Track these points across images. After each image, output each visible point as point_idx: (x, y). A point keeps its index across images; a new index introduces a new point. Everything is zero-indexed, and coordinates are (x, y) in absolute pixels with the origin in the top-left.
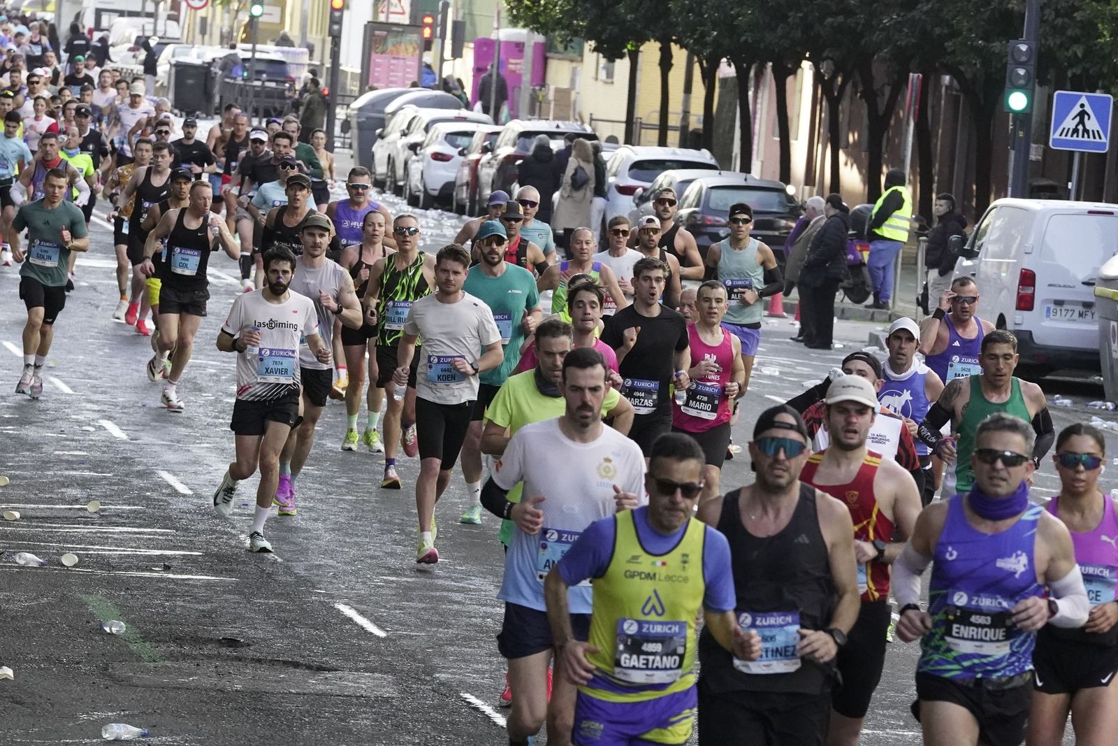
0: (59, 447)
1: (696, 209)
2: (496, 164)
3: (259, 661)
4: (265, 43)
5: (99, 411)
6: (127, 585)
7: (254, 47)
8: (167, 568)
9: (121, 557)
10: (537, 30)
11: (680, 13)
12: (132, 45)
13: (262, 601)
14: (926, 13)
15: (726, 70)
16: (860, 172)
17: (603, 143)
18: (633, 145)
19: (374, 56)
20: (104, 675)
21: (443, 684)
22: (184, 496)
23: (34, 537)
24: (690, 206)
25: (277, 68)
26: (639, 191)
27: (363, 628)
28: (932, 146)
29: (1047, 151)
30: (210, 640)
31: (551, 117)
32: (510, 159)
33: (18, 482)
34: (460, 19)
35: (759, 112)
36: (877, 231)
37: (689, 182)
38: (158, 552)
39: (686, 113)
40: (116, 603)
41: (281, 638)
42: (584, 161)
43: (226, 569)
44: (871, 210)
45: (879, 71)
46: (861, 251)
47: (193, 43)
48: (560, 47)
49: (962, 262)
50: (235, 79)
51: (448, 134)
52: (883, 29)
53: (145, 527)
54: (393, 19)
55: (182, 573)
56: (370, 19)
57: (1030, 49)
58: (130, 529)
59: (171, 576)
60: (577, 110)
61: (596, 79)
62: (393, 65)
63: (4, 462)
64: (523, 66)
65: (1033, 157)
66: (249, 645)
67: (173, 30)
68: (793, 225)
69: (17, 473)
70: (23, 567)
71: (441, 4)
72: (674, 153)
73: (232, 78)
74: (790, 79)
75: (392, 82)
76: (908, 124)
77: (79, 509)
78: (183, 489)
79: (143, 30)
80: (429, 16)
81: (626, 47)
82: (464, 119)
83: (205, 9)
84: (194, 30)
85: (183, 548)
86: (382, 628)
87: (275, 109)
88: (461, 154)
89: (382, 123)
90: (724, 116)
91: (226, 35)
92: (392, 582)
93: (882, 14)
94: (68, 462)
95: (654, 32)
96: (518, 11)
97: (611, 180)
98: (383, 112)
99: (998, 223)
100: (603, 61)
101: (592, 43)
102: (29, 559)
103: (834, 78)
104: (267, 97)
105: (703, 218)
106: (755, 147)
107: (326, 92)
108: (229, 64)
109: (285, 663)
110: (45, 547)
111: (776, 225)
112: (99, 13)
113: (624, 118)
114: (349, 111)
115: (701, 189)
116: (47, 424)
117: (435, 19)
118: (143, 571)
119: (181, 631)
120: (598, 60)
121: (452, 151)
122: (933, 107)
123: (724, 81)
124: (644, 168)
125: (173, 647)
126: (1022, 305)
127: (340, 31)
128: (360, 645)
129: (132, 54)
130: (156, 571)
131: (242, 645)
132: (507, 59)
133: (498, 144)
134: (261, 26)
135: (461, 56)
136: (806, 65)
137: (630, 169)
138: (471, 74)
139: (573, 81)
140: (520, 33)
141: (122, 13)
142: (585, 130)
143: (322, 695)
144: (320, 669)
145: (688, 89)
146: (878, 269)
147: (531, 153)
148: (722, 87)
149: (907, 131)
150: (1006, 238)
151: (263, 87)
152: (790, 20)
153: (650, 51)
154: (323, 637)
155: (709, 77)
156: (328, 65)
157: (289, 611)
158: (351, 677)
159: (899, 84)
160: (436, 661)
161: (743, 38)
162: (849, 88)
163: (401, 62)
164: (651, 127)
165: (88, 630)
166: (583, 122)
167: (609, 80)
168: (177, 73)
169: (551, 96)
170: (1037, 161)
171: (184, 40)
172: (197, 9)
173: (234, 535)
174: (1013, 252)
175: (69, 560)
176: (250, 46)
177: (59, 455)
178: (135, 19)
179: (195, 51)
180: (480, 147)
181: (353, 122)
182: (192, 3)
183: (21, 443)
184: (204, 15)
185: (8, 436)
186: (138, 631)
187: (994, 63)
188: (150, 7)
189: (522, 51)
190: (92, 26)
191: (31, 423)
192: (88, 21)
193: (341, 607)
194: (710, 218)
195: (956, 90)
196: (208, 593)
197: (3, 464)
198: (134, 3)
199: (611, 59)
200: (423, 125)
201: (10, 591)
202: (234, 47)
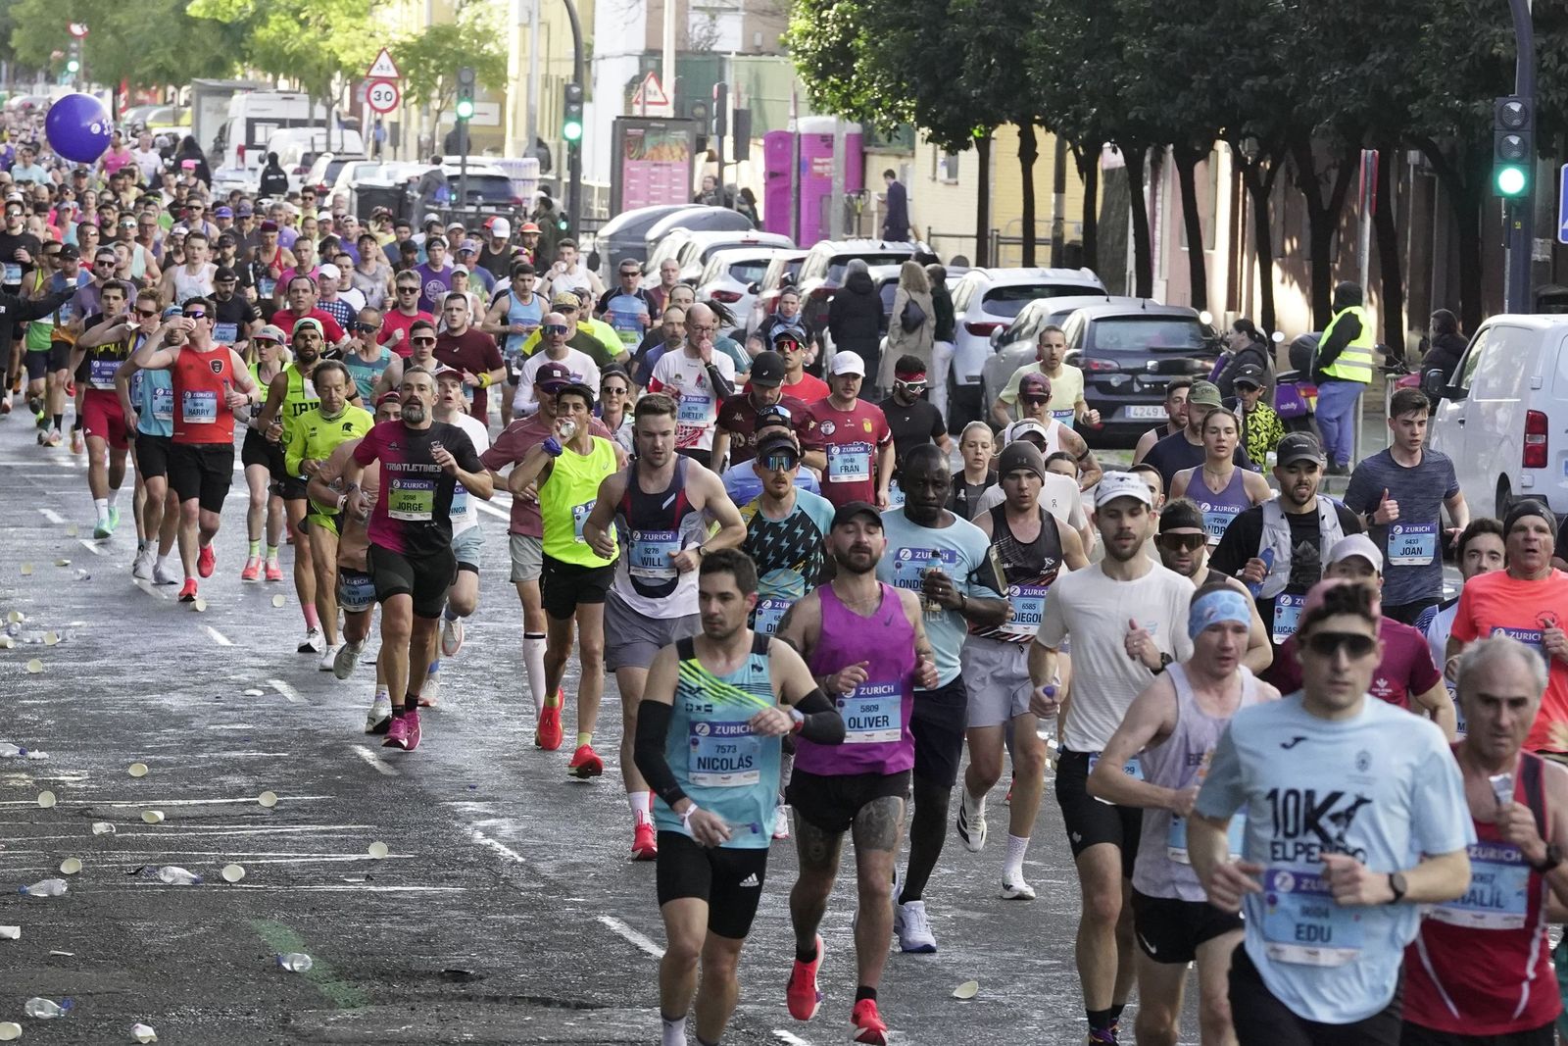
0: (215, 720)
1: (1077, 350)
3: (496, 999)
4: (479, 154)
5: (267, 668)
6: (313, 904)
7: (464, 160)
8: (367, 878)
9: (303, 866)
10: (849, 116)
11: (1044, 82)
12: (297, 166)
13: (498, 917)
14: (1380, 65)
15: (1111, 158)
16: (1303, 290)
17: (947, 267)
18: (986, 267)
19: (627, 163)
20: (284, 1028)
21: (749, 1019)
22: (386, 778)
23: (183, 845)
25: (497, 187)
26: (999, 329)
27: (637, 948)
28: (1400, 249)
29: (1557, 247)
30: (429, 974)
31: (875, 235)
32: (818, 295)
33: (161, 770)
34: (744, 106)
35: (1159, 214)
36: (1327, 371)
37: (1067, 313)
38: (354, 857)
39: (1059, 220)
40: (298, 930)
41: (525, 966)
43: (447, 877)
45: (1321, 148)
46: (1307, 397)
47: (381, 159)
48: (883, 138)
49: (1445, 404)
50: (439, 204)
51: (733, 265)
52: (1322, 92)
53: (336, 824)
54: (652, 111)
55: (389, 883)
56: (621, 113)
57: (1524, 109)
58: (314, 828)
59: (373, 888)
61: (935, 179)
62: (655, 174)
63: (140, 744)
64: (833, 167)
65: (1537, 256)
66: (481, 978)
68: (1212, 365)
69: (159, 758)
70: (170, 886)
71: (716, 87)
72: (1044, 276)
73: (435, 204)
74: (1199, 167)
75: (654, 198)
76: (1362, 219)
77: (244, 803)
78: (385, 769)
79: (313, 144)
81: (971, 133)
82: (755, 244)
83: (395, 111)
88: (753, 291)
89: (643, 254)
90: (1111, 221)
91: (425, 145)
93: (1319, 70)
94: (227, 738)
95: (1009, 111)
96: (822, 92)
97: (959, 316)
98: (643, 239)
99: (1492, 349)
100: (942, 154)
101: (926, 131)
102: (177, 874)
103: (1258, 161)
105: (1086, 362)
106: (1156, 262)
108: (430, 185)
109: (533, 1000)
110: (198, 858)
111: (1189, 367)
112: (251, 124)
113: (974, 231)
114: (597, 240)
115: (1082, 323)
116: (197, 688)
118: (334, 883)
119: (388, 964)
120: (935, 153)
121: (740, 288)
122: (1398, 196)
123: (1110, 174)
124: (1003, 297)
125: (379, 986)
126: (1531, 460)
127: (580, 132)
128: (633, 971)
129: (299, 177)
130: (352, 883)
131: (472, 979)
132: (812, 158)
133: (802, 274)
134: (473, 131)
135: (747, 158)
136: (1222, 146)
137: (984, 301)
138: (762, 181)
140: (826, 122)
141: (282, 123)
142: (921, 250)
143: (583, 1041)
144: (580, 1006)
145: (1060, 187)
146: (1331, 420)
148: (1106, 182)
149: (1362, 227)
150: (1505, 368)
151: (478, 213)
152: (1194, 85)
153: (1006, 136)
154: (582, 963)
155: (1087, 168)
156: (567, 180)
157: (535, 929)
158: (622, 1016)
159: (1349, 167)
161: (1131, 115)
162: (1281, 174)
163: (665, 169)
164: (1010, 241)
165: (261, 968)
166: (918, 240)
167: (953, 180)
168: (360, 200)
169: (874, 205)
170: (1545, 262)
171: (369, 157)
172: (383, 112)
173: (458, 829)
174: (1516, 388)
175: (233, 873)
176: (457, 159)
177: (215, 731)
178: (301, 130)
179: (383, 170)
180: (777, 280)
181: (604, 255)
182: (377, 104)
183: (164, 717)
184: (395, 120)
185: (146, 709)
186: (329, 965)
187: (1477, 131)
188: (320, 113)
189: (830, 146)
190: (243, 143)
191: (175, 689)
192: (238, 137)
193: (607, 920)
194: (1096, 361)
195: (1429, 170)
196: (426, 910)
197: (139, 747)
198: (299, 109)
199: (952, 151)
200: (699, 255)
201: (152, 920)
202: (437, 161)
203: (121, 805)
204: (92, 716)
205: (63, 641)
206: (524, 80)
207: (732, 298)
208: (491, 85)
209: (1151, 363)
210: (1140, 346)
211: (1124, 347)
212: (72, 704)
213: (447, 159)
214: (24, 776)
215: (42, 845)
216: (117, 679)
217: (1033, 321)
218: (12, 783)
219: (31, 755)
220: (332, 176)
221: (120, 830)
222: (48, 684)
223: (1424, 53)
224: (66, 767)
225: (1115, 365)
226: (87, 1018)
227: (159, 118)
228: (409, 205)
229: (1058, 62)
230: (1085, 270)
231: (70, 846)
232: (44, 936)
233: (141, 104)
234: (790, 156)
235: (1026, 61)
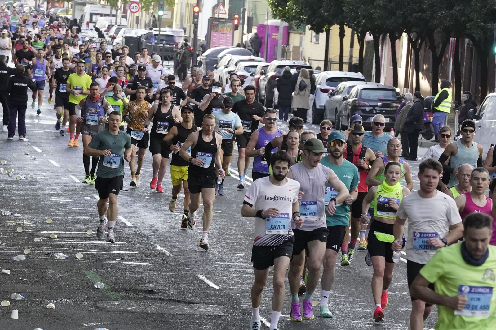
0: (74, 206)
1: (356, 99)
2: (267, 80)
3: (163, 300)
4: (164, 27)
5: (92, 190)
6: (105, 267)
7: (160, 29)
8: (122, 259)
9: (102, 254)
10: (285, 21)
11: (348, 12)
12: (106, 29)
13: (164, 273)
14: (458, 11)
15: (369, 37)
16: (429, 82)
17: (314, 70)
18: (328, 71)
19: (212, 32)
20: (95, 306)
21: (244, 309)
22: (130, 227)
23: (63, 246)
24: (353, 98)
25: (170, 38)
26: (331, 91)
27: (209, 285)
28: (461, 70)
30: (141, 291)
31: (291, 59)
32: (273, 78)
33: (57, 222)
34: (251, 16)
35: (383, 56)
36: (437, 108)
37: (353, 87)
38: (118, 252)
39: (351, 56)
40: (100, 275)
41: (172, 290)
42: (304, 78)
43: (148, 260)
44: (434, 99)
45: (437, 37)
46: (429, 117)
47: (133, 28)
48: (295, 28)
50: (151, 43)
51: (245, 67)
52: (439, 19)
54: (221, 16)
55: (129, 261)
56: (211, 16)
59: (124, 262)
60: (303, 56)
61: (311, 42)
62: (221, 36)
64: (279, 37)
66: (158, 293)
67: (124, 22)
68: (399, 105)
69: (56, 218)
70: (59, 259)
71: (242, 9)
72: (346, 74)
73: (150, 43)
74: (397, 41)
75: (221, 44)
76: (450, 60)
77: (83, 233)
78: (129, 224)
79: (111, 22)
80: (237, 15)
81: (324, 27)
82: (253, 60)
83: (138, 13)
84: (133, 22)
85: (129, 250)
86: (217, 285)
87: (169, 57)
88: (251, 75)
89: (216, 62)
90: (368, 57)
91: (147, 24)
92: (222, 264)
93: (438, 11)
94: (78, 212)
95: (336, 21)
96: (276, 12)
97: (318, 86)
98: (217, 57)
99: (490, 104)
100: (314, 34)
101: (309, 26)
102: (61, 255)
103: (416, 40)
104: (165, 51)
105: (359, 103)
106: (382, 71)
107: (192, 49)
108: (149, 37)
109: (174, 300)
110: (68, 250)
111: (391, 106)
112: (91, 15)
113: (323, 59)
114: (202, 57)
115: (358, 90)
116: (69, 196)
117: (239, 16)
118: (111, 260)
119: (129, 287)
120: (312, 34)
121: (248, 74)
122: (461, 53)
123: (368, 42)
124: (332, 81)
125: (125, 294)
127: (198, 22)
128: (207, 292)
129: (106, 33)
130: (117, 261)
131: (155, 293)
132: (272, 33)
133: (268, 71)
134: (162, 20)
135: (251, 31)
136: (405, 35)
137: (326, 82)
139: (301, 43)
140: (277, 22)
141: (101, 15)
142: (306, 64)
143: (190, 315)
144: (190, 303)
145: (352, 46)
146: (437, 125)
147: (282, 75)
148: (367, 45)
149: (449, 63)
150: (494, 110)
151: (164, 47)
152: (397, 15)
153: (335, 29)
154: (191, 289)
155: (361, 40)
156: (193, 37)
157: (176, 278)
158: (204, 307)
159: (446, 43)
160: (242, 299)
161: (376, 23)
162: (424, 43)
163: (225, 35)
164: (335, 63)
165: (87, 287)
166: (305, 61)
167: (317, 42)
168: (126, 41)
169: (291, 49)
171: (129, 27)
172: (134, 13)
173: (152, 244)
175: (79, 256)
176: (158, 29)
177: (74, 210)
178: (107, 18)
179: (134, 31)
180: (260, 72)
181: (204, 62)
182: (133, 10)
183: (58, 205)
184: (138, 15)
185: (52, 201)
186: (110, 287)
187: (488, 33)
188: (114, 12)
189: (278, 30)
190: (89, 20)
191: (62, 196)
192: (87, 19)
193: (199, 276)
194: (362, 102)
195: (472, 45)
196: (140, 270)
197: (50, 214)
198: (107, 11)
199: (318, 33)
200: (235, 63)
201: (53, 270)
202: (151, 29)
203: (44, 232)
204: (35, 203)
205: (27, 178)
206: (180, 5)
207: (245, 77)
208: (169, 5)
209: (379, 104)
210: (376, 98)
211: (371, 98)
212: (29, 199)
213: (154, 29)
214: (13, 222)
215: (17, 244)
216: (43, 192)
217: (342, 89)
218: (9, 224)
219: (15, 215)
220: (117, 32)
221: (43, 240)
222: (21, 193)
223: (472, 7)
224: (26, 219)
225: (368, 104)
226: (31, 301)
227: (62, 12)
228: (142, 43)
229: (353, 6)
230: (359, 73)
231: (27, 244)
232: (18, 274)
233: (56, 7)
234: (265, 33)
235: (343, 4)
